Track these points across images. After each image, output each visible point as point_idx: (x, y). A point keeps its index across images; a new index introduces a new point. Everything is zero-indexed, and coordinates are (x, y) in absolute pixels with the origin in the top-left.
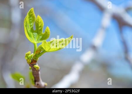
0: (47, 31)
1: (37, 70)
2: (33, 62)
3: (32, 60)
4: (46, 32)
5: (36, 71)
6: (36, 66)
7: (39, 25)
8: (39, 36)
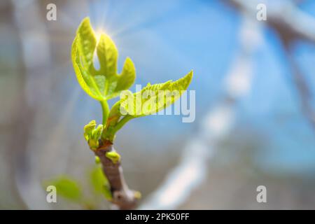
0: (127, 69)
1: (114, 162)
2: (103, 145)
3: (99, 141)
4: (126, 72)
5: (114, 165)
6: (113, 153)
7: (108, 57)
8: (109, 82)
